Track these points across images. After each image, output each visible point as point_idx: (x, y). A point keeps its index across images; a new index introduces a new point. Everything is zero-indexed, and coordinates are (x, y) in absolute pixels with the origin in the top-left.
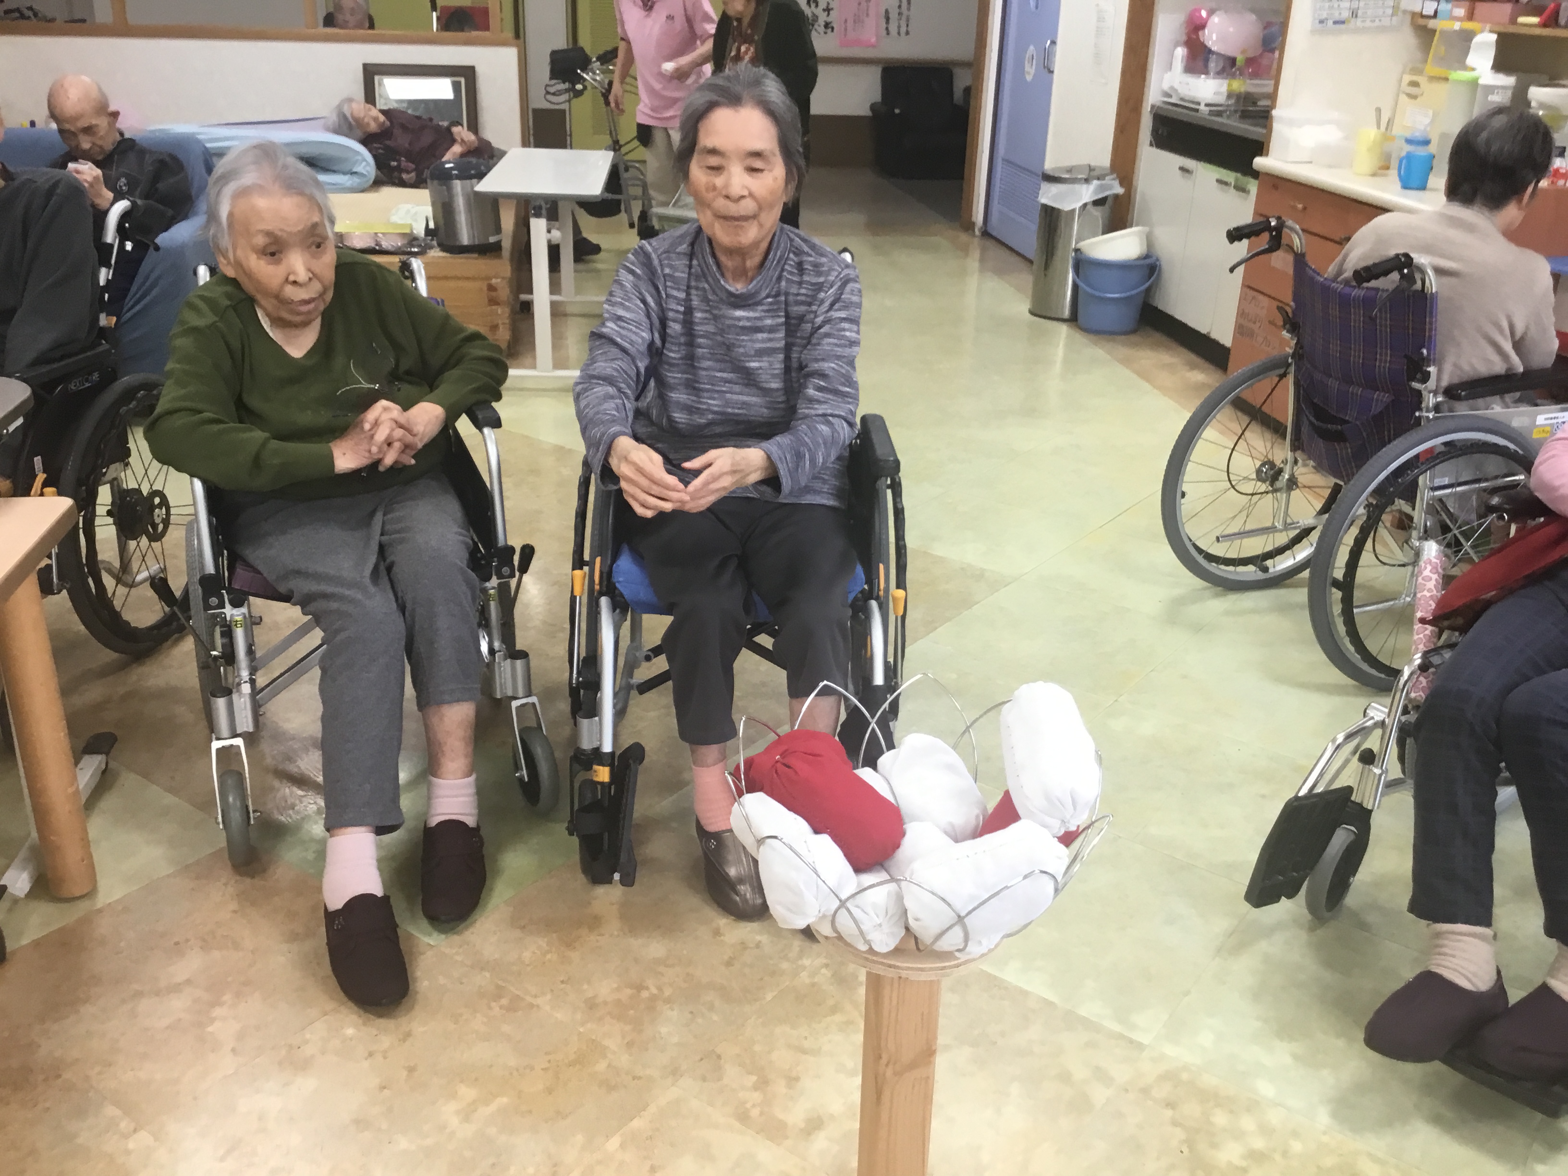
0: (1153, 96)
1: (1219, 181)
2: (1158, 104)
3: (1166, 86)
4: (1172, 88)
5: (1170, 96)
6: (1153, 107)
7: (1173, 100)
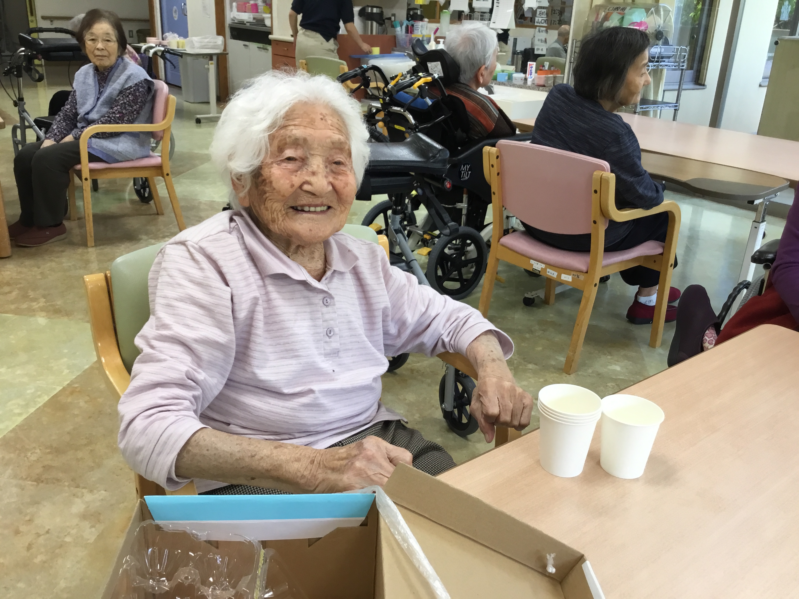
0: (228, 21)
1: (258, 47)
2: (231, 23)
3: (232, 17)
4: (234, 17)
5: (234, 21)
6: (229, 24)
7: (236, 21)
